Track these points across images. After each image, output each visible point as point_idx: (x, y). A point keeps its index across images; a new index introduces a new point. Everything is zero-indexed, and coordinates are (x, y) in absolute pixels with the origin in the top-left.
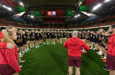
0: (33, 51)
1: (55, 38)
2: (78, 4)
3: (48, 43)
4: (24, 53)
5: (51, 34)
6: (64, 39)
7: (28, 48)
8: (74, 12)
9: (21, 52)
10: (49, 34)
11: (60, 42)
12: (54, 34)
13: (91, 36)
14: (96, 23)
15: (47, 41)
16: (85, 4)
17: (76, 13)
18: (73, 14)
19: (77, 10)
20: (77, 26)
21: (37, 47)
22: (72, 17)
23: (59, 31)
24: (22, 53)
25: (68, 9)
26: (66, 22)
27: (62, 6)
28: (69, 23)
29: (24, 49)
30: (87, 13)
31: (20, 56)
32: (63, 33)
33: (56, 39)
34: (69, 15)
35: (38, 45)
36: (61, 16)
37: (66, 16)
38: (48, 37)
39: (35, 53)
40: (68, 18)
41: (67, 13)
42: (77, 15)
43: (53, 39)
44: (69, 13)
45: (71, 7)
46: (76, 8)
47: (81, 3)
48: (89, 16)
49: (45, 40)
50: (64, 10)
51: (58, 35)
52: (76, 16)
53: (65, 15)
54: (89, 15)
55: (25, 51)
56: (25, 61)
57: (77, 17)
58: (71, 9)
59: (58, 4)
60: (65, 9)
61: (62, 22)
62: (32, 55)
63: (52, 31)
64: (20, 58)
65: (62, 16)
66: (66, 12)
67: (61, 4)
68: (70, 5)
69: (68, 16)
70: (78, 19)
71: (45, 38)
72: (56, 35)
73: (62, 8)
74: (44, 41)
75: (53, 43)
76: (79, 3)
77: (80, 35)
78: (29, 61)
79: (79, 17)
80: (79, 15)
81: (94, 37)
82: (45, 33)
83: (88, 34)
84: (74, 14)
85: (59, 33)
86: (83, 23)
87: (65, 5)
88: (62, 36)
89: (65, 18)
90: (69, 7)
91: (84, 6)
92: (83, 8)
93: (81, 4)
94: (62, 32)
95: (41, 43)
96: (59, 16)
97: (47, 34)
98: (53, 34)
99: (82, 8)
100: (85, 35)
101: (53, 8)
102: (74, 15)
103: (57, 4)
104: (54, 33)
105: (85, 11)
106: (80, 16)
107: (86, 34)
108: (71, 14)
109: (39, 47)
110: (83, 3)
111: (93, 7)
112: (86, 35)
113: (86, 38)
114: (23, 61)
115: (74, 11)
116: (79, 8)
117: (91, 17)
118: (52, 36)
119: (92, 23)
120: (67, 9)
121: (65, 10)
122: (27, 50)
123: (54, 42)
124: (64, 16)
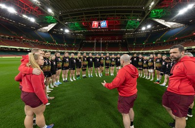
0: (66, 85)
1: (102, 66)
2: (147, 5)
3: (90, 75)
4: (53, 87)
5: (94, 60)
6: (117, 68)
7: (58, 81)
8: (140, 21)
9: (48, 86)
10: (91, 60)
11: (110, 73)
12: (100, 61)
13: (164, 63)
14: (183, 40)
15: (89, 72)
16: (162, 5)
17: (145, 23)
18: (138, 24)
19: (146, 16)
20: (146, 45)
21: (72, 81)
22: (137, 31)
23: (108, 55)
24: (50, 87)
25: (129, 15)
26: (125, 39)
27: (117, 12)
28: (131, 40)
29: (53, 82)
30: (166, 21)
31: (48, 92)
32: (116, 59)
33: (104, 68)
34: (131, 27)
35: (74, 77)
36: (115, 28)
37: (125, 28)
38: (90, 65)
39: (69, 88)
40: (129, 32)
41: (127, 23)
42: (146, 27)
43: (99, 68)
44: (131, 22)
45: (135, 12)
46: (144, 13)
47: (153, 3)
48: (169, 26)
49: (85, 70)
50: (122, 18)
51: (107, 62)
52: (144, 29)
53: (124, 26)
54: (169, 24)
55: (54, 85)
56: (53, 98)
57: (146, 30)
58: (133, 15)
59: (111, 8)
60: (123, 16)
61: (117, 39)
62: (65, 91)
63: (97, 56)
64: (48, 93)
65: (118, 28)
66: (125, 21)
67: (116, 8)
68: (133, 8)
69: (128, 28)
70: (147, 32)
71: (85, 66)
72: (103, 61)
73: (117, 15)
74: (83, 70)
75: (98, 75)
76: (150, 5)
77: (145, 62)
78: (60, 98)
79: (151, 30)
80: (149, 26)
81: (167, 65)
82: (85, 59)
83: (158, 60)
84: (140, 23)
85: (108, 58)
86: (158, 41)
87: (124, 8)
88: (114, 63)
89: (124, 32)
90: (130, 12)
91: (159, 9)
92: (158, 13)
93: (153, 6)
94: (113, 56)
95: (79, 73)
96: (113, 29)
97: (88, 59)
98: (98, 60)
99: (155, 12)
100: (152, 61)
101: (102, 16)
102: (140, 27)
103: (109, 8)
104: (100, 59)
105: (161, 18)
106: (151, 28)
107: (154, 60)
108: (135, 25)
109: (75, 80)
110: (158, 4)
111: (177, 10)
112: (155, 62)
113: (156, 67)
114: (51, 98)
115: (139, 18)
116: (150, 13)
117: (174, 28)
118: (96, 63)
119: (176, 40)
120: (126, 15)
121: (124, 18)
122: (57, 83)
123: (99, 72)
124: (121, 28)
